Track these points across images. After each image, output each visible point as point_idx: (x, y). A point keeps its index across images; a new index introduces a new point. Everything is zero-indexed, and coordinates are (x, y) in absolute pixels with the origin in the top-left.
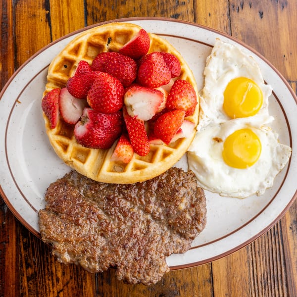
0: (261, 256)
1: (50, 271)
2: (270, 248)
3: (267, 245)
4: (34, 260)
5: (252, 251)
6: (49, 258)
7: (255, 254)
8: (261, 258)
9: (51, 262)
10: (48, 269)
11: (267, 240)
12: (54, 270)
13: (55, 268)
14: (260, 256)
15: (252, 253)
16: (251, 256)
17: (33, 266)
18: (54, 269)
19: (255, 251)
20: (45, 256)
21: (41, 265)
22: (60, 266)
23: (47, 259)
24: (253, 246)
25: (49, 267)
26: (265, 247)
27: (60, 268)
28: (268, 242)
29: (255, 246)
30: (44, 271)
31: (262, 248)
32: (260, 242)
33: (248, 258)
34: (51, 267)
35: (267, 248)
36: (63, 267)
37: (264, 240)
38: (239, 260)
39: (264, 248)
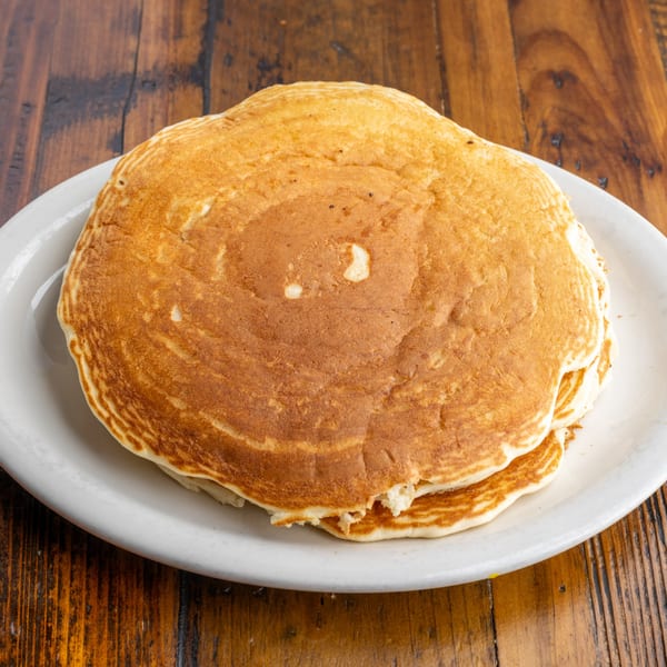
0: (634, 654)
1: (53, 658)
2: (657, 637)
3: (648, 629)
4: (13, 631)
5: (607, 639)
6: (54, 628)
7: (617, 647)
8: (635, 659)
9: (60, 638)
10: (48, 655)
11: (646, 617)
12: (65, 658)
13: (69, 655)
14: (629, 653)
15: (608, 646)
16: (605, 654)
17: (9, 646)
18: (63, 655)
19: (616, 640)
20: (44, 623)
21: (30, 644)
22: (81, 649)
23: (49, 631)
24: (610, 631)
25: (52, 650)
26: (643, 632)
27: (81, 655)
28: (651, 623)
29: (614, 630)
30: (37, 657)
31: (634, 634)
32: (629, 622)
33: (599, 655)
34: (57, 651)
35: (648, 635)
36: (89, 653)
37: (639, 618)
38: (573, 660)
39: (640, 636)
